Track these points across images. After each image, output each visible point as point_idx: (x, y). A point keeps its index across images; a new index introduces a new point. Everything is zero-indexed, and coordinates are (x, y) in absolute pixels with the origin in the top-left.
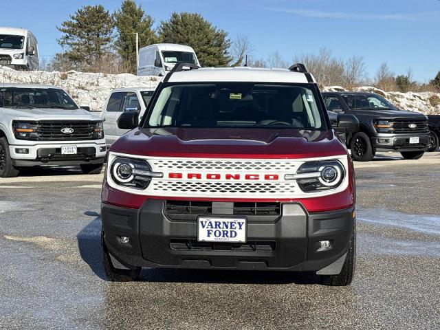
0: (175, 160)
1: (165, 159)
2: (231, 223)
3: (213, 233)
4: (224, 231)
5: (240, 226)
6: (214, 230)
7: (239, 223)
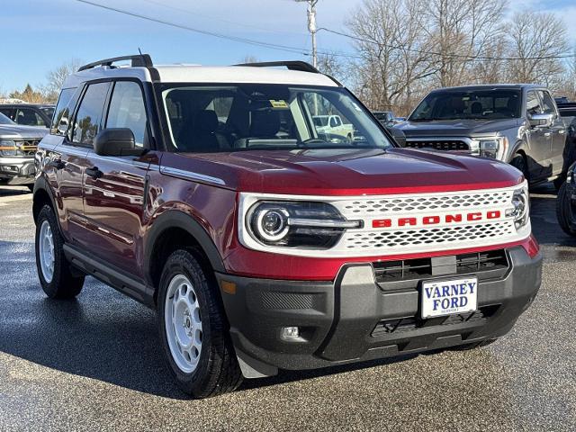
0: (377, 199)
1: (364, 199)
2: (461, 285)
3: (440, 304)
4: (452, 299)
5: (472, 288)
6: (442, 299)
7: (470, 285)
